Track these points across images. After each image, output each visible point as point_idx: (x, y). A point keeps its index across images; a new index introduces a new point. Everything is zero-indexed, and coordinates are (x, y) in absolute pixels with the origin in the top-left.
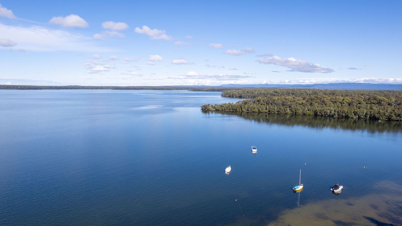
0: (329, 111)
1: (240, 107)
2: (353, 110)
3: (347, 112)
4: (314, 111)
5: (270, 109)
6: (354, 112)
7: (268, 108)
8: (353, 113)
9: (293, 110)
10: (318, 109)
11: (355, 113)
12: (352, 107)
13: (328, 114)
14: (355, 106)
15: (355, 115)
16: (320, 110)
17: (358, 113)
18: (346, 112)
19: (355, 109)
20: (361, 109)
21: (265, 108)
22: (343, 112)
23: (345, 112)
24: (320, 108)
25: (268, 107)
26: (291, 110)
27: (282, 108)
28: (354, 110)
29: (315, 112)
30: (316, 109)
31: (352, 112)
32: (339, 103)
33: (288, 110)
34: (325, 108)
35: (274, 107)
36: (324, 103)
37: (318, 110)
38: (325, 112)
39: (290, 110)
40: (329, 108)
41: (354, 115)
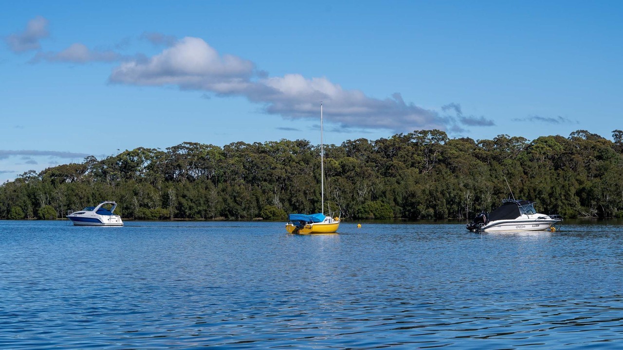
0: (468, 195)
1: (29, 196)
2: (577, 186)
3: (551, 195)
4: (400, 200)
5: (183, 201)
6: (578, 193)
7: (173, 198)
8: (577, 199)
9: (301, 197)
10: (418, 189)
11: (584, 195)
12: (571, 173)
13: (467, 210)
14: (580, 169)
15: (582, 204)
16: (431, 193)
17: (597, 192)
18: (545, 196)
19: (583, 177)
20: (607, 176)
21: (157, 197)
22: (532, 195)
23: (540, 192)
24: (429, 186)
25: (171, 192)
26: (290, 201)
27: (247, 195)
28: (580, 182)
29: (404, 206)
30: (411, 189)
31: (573, 190)
32: (510, 161)
33: (276, 200)
34: (452, 180)
35: (203, 191)
36: (448, 164)
37: (419, 193)
38: (450, 202)
39: (287, 204)
40: (471, 182)
41: (579, 207)
